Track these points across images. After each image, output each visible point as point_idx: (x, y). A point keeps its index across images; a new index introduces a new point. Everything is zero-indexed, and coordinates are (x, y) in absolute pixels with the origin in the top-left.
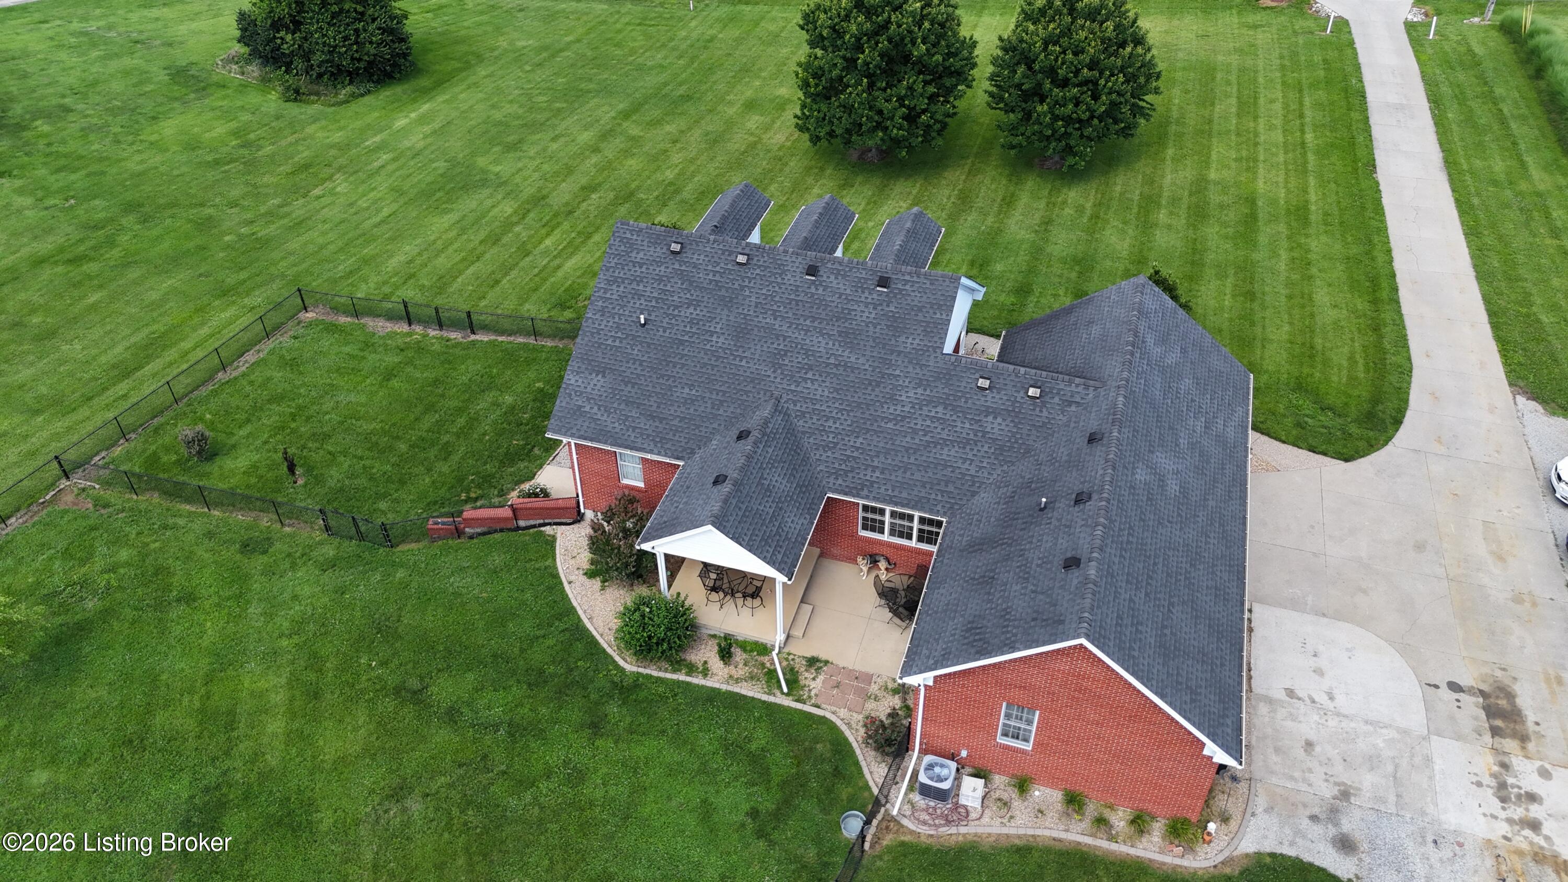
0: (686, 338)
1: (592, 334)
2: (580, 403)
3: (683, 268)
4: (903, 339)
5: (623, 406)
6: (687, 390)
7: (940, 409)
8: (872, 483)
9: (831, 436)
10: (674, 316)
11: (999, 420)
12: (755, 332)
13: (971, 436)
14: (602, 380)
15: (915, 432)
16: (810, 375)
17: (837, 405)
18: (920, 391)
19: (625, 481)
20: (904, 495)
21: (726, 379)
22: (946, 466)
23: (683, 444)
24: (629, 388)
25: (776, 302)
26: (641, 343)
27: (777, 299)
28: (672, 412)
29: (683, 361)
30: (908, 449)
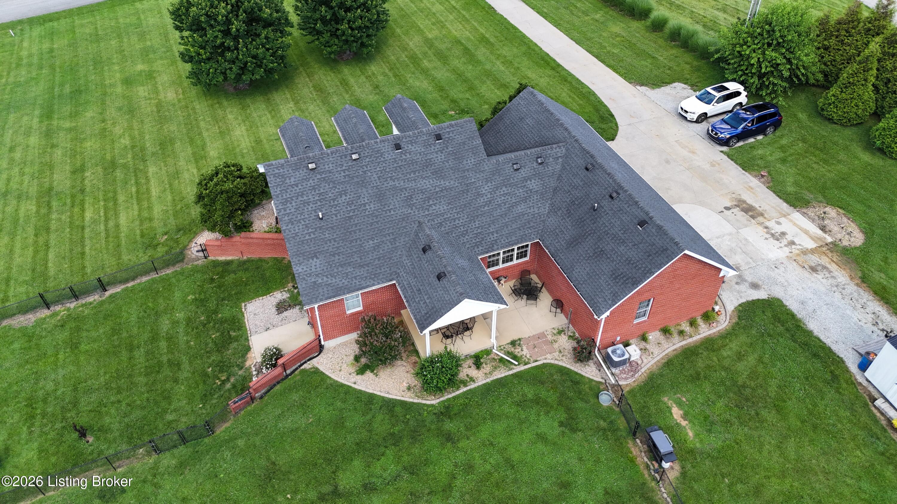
0: (351, 214)
1: (293, 237)
2: (313, 280)
3: (323, 176)
4: (465, 162)
5: (340, 269)
6: (371, 242)
7: (504, 189)
8: (496, 240)
9: (462, 228)
10: (336, 205)
11: (533, 181)
12: (388, 193)
13: (526, 195)
14: (318, 261)
15: (499, 205)
16: (431, 202)
17: (454, 211)
18: (489, 184)
19: (349, 312)
20: (514, 238)
21: (388, 226)
22: (523, 215)
23: (389, 272)
24: (337, 257)
25: (388, 172)
26: (327, 229)
27: (388, 170)
28: (371, 258)
29: (358, 228)
30: (501, 216)
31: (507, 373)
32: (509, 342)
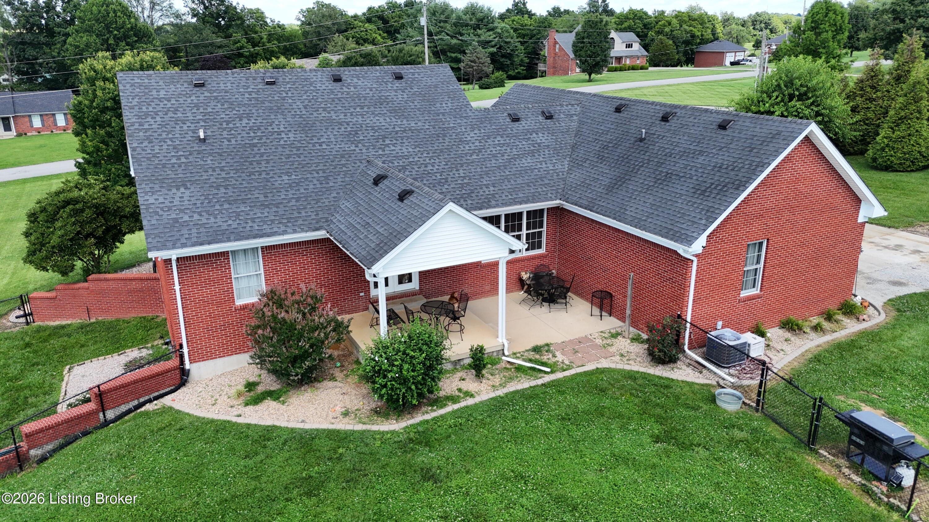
0: (255, 141)
1: (149, 159)
2: (174, 216)
3: (215, 94)
4: (438, 105)
5: (226, 206)
6: (285, 177)
7: (499, 138)
8: (493, 195)
9: (438, 175)
10: (231, 129)
11: (540, 135)
12: (318, 124)
13: (532, 148)
14: (187, 193)
15: (494, 156)
16: (388, 141)
17: (425, 155)
18: (476, 131)
19: (239, 302)
21: (317, 161)
22: (532, 170)
23: (314, 217)
24: (223, 190)
25: (321, 103)
26: (210, 154)
27: (320, 100)
28: (283, 197)
29: (265, 158)
30: (499, 168)
31: (533, 383)
32: (529, 347)
